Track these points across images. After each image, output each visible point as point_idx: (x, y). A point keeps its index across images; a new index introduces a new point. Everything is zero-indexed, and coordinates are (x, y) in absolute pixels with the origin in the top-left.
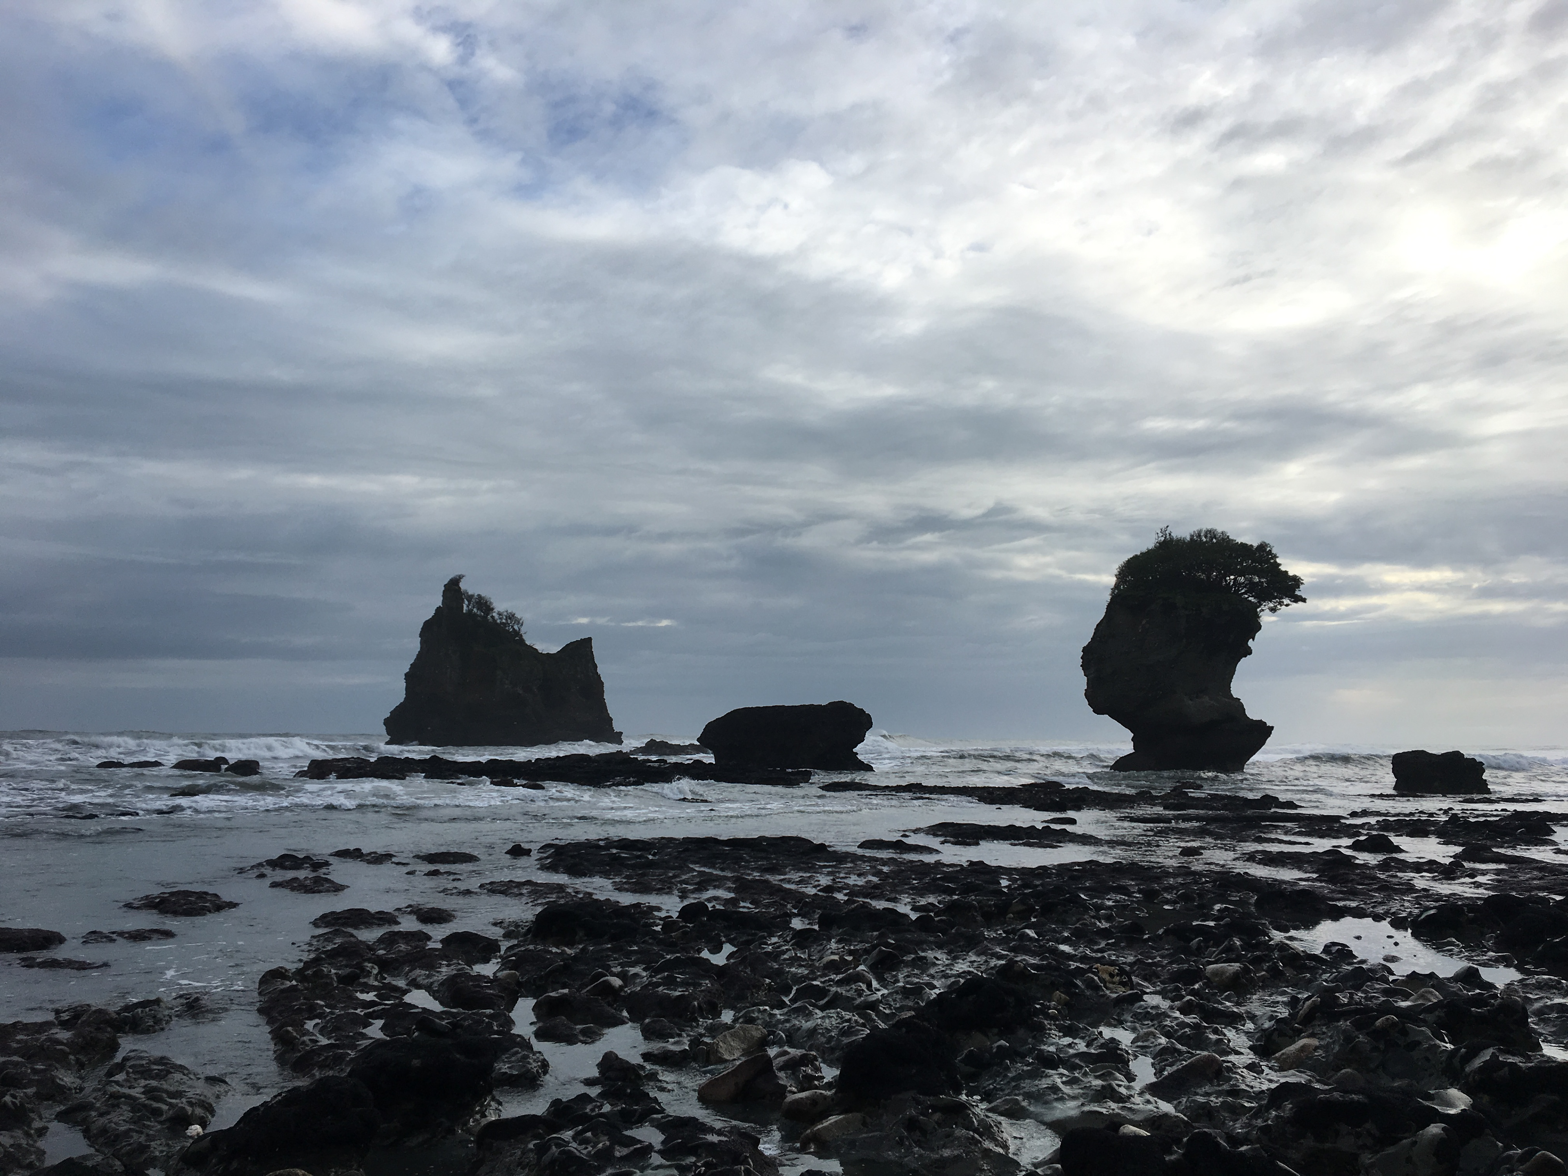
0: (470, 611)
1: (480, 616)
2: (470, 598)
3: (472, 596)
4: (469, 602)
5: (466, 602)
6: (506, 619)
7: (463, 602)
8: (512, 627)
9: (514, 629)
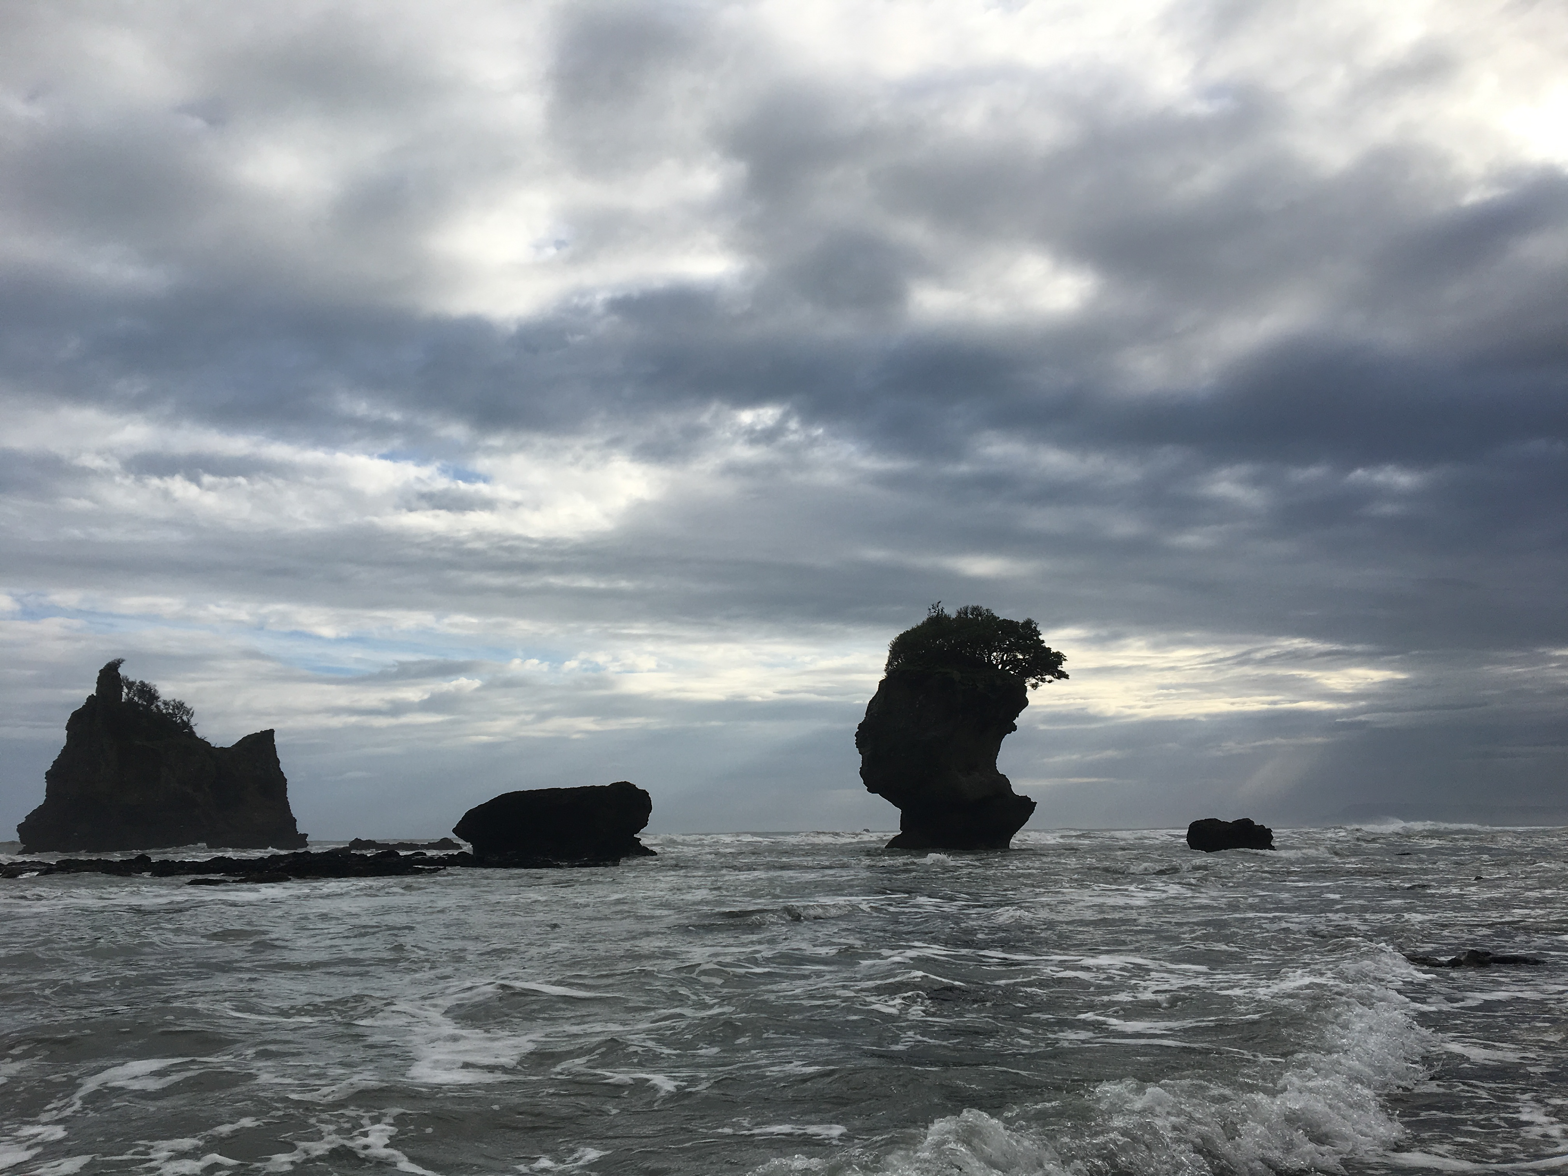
0: (130, 700)
1: (142, 705)
2: (130, 685)
3: (133, 683)
4: (129, 689)
5: (126, 690)
6: (173, 710)
7: (122, 690)
8: (181, 718)
9: (182, 720)
